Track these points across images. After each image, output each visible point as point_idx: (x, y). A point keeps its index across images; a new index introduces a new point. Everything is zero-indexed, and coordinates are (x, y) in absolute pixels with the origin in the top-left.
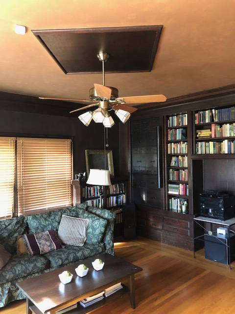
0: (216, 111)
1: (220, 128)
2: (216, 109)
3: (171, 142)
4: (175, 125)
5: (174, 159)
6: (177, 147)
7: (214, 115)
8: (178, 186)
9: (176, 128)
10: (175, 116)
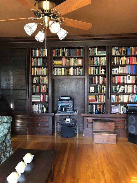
0: (66, 50)
1: (68, 60)
2: (66, 48)
3: (34, 67)
4: (37, 55)
5: (35, 78)
6: (39, 70)
7: (65, 52)
10: (37, 49)
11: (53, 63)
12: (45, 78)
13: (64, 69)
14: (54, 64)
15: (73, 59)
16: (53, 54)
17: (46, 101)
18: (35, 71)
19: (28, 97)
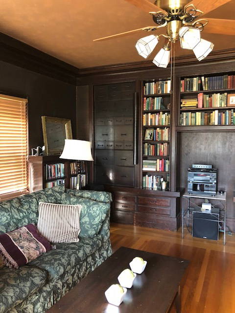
0: (206, 79)
1: (209, 97)
2: (205, 76)
3: (147, 112)
4: (153, 92)
5: (148, 132)
6: (155, 118)
7: (203, 83)
8: (155, 162)
9: (153, 97)
10: (152, 82)
11: (181, 103)
12: (166, 131)
13: (200, 113)
14: (182, 106)
15: (219, 94)
16: (181, 88)
17: (167, 170)
18: (149, 119)
19: (137, 163)
